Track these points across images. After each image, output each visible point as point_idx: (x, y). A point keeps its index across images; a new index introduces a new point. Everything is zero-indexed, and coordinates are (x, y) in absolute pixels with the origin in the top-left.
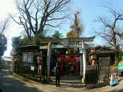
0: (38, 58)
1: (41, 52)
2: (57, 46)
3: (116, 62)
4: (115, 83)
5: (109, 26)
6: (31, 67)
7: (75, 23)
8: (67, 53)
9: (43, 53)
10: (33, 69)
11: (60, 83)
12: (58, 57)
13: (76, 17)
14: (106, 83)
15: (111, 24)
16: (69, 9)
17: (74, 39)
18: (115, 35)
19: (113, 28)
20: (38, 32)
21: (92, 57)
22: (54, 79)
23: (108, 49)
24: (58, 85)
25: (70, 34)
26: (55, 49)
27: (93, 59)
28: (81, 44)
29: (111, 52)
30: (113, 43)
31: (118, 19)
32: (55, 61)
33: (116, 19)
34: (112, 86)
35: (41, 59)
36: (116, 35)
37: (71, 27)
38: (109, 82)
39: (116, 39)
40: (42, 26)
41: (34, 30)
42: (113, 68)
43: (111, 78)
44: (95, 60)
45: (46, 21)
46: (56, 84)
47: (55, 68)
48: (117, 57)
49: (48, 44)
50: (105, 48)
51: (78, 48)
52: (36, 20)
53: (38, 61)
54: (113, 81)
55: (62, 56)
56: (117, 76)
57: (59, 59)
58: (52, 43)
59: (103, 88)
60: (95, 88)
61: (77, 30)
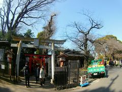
0: (8, 56)
1: (12, 50)
2: (27, 45)
3: (85, 66)
4: (85, 84)
5: (83, 33)
6: (2, 65)
7: (49, 24)
8: (35, 53)
9: (13, 51)
10: (4, 68)
11: (30, 84)
12: (27, 56)
13: (52, 18)
14: (77, 84)
15: (86, 31)
16: (48, 10)
17: (45, 40)
18: (86, 41)
19: (86, 35)
20: (12, 28)
21: (61, 59)
22: (23, 79)
23: (78, 53)
24: (29, 86)
25: (41, 35)
26: (25, 48)
27: (61, 61)
28: (51, 46)
29: (81, 56)
30: (83, 48)
31: (94, 27)
32: (24, 60)
33: (92, 28)
34: (83, 87)
35: (11, 57)
36: (88, 42)
37: (44, 28)
38: (79, 84)
39: (87, 45)
40: (17, 22)
41: (9, 25)
42: (82, 70)
43: (81, 80)
44: (64, 62)
45: (22, 18)
46: (26, 85)
47: (24, 68)
48: (87, 60)
49: (19, 42)
50: (74, 52)
51: (47, 50)
52: (14, 15)
53: (8, 59)
54: (83, 82)
55: (31, 56)
56: (87, 77)
57: (28, 59)
58: (23, 42)
59: (74, 88)
60: (65, 88)
61: (49, 31)
